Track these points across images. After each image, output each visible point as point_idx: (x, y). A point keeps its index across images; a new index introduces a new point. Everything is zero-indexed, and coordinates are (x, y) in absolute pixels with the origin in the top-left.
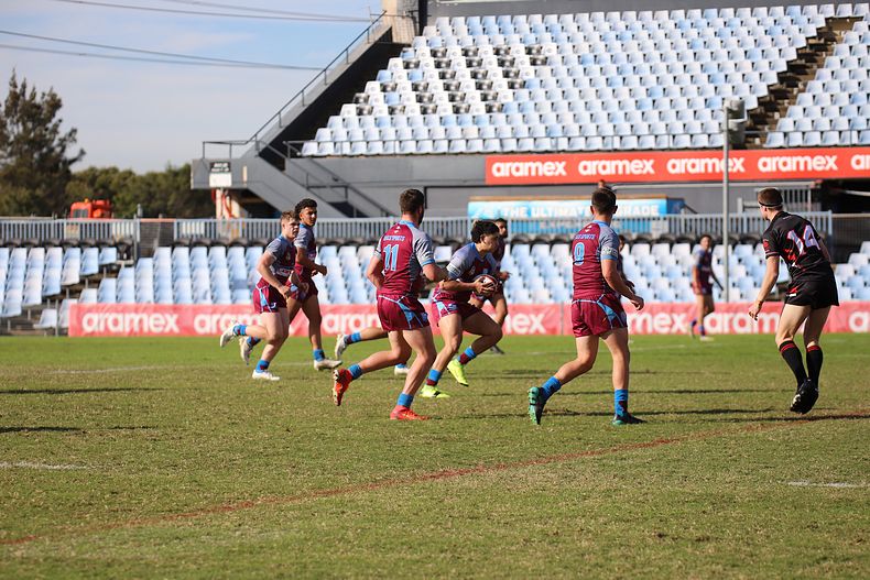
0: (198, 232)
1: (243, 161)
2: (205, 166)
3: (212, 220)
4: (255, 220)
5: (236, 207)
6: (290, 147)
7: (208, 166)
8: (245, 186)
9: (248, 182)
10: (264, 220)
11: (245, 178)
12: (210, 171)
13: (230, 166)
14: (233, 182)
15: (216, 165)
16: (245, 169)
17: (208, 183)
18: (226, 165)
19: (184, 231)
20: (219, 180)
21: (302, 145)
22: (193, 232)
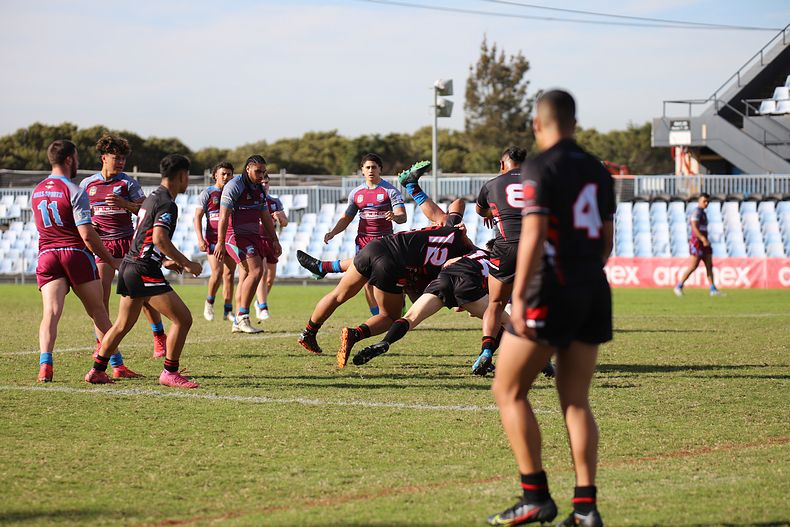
0: (658, 188)
1: (702, 119)
2: (665, 124)
3: (671, 177)
4: (714, 177)
5: (695, 164)
6: (748, 105)
7: (669, 124)
8: (704, 144)
9: (706, 140)
10: (722, 177)
11: (704, 136)
12: (670, 130)
13: (690, 124)
14: (692, 140)
15: (676, 124)
16: (704, 127)
17: (668, 140)
18: (685, 123)
19: (644, 187)
20: (680, 138)
21: (760, 103)
22: (654, 188)
